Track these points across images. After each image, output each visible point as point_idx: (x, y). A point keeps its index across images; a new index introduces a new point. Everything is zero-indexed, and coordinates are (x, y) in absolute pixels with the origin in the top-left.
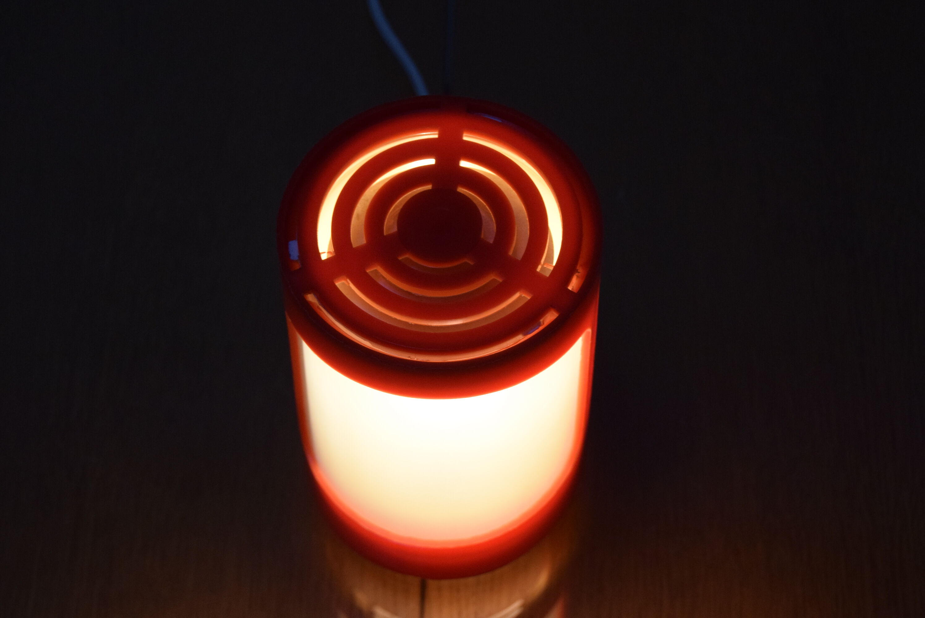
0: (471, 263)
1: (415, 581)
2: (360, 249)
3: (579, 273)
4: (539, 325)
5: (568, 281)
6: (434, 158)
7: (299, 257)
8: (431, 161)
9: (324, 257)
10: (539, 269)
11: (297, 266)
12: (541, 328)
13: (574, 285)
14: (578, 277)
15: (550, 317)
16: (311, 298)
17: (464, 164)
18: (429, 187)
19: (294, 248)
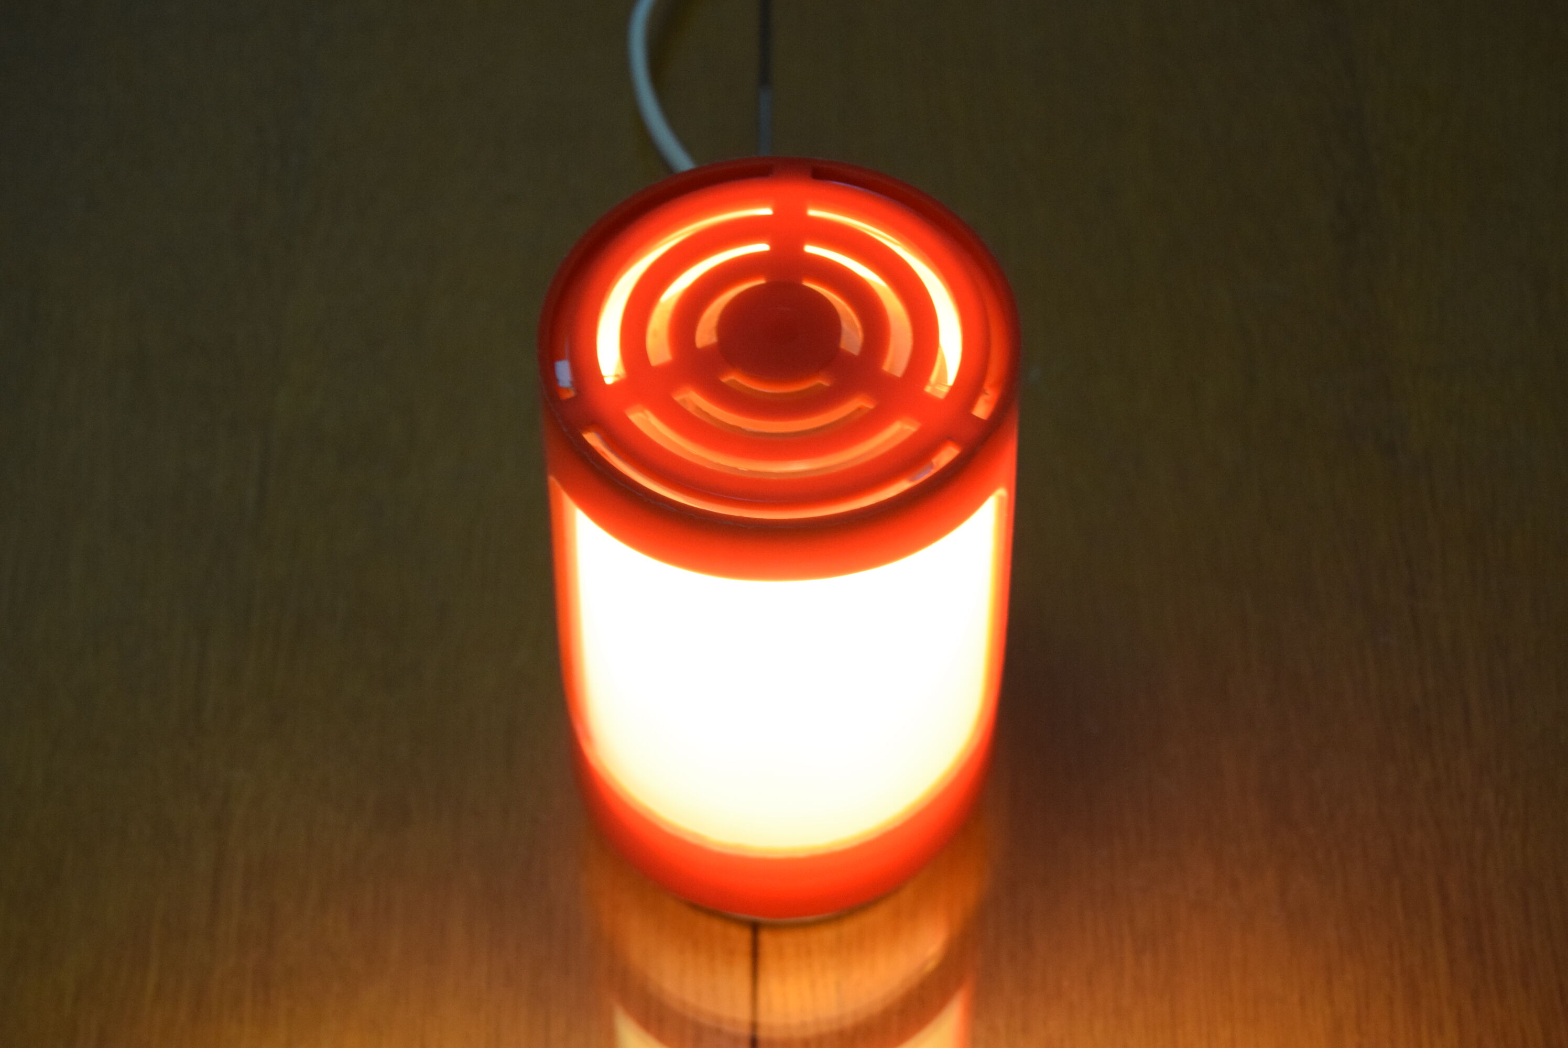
0: (826, 384)
1: (741, 937)
2: (663, 369)
3: (987, 394)
4: (932, 467)
5: (971, 402)
6: (767, 244)
7: (572, 382)
8: (762, 247)
9: (609, 380)
10: (928, 389)
11: (571, 394)
12: (933, 471)
13: (982, 410)
14: (987, 402)
15: (947, 455)
16: (592, 439)
17: (810, 249)
18: (761, 282)
19: (563, 372)
